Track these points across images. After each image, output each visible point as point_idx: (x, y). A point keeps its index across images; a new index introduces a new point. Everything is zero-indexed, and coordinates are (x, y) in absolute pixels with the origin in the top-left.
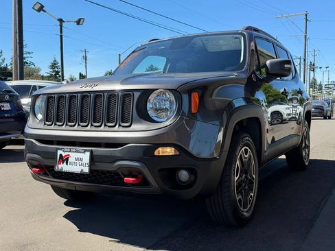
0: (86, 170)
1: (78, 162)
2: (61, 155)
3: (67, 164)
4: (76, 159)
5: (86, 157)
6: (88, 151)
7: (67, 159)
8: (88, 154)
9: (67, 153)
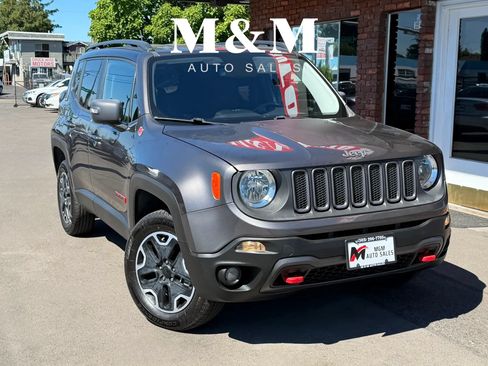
0: (392, 258)
1: (378, 252)
2: (353, 249)
3: (363, 258)
4: (376, 249)
5: (388, 243)
6: (390, 236)
7: (363, 253)
8: (391, 240)
9: (362, 245)
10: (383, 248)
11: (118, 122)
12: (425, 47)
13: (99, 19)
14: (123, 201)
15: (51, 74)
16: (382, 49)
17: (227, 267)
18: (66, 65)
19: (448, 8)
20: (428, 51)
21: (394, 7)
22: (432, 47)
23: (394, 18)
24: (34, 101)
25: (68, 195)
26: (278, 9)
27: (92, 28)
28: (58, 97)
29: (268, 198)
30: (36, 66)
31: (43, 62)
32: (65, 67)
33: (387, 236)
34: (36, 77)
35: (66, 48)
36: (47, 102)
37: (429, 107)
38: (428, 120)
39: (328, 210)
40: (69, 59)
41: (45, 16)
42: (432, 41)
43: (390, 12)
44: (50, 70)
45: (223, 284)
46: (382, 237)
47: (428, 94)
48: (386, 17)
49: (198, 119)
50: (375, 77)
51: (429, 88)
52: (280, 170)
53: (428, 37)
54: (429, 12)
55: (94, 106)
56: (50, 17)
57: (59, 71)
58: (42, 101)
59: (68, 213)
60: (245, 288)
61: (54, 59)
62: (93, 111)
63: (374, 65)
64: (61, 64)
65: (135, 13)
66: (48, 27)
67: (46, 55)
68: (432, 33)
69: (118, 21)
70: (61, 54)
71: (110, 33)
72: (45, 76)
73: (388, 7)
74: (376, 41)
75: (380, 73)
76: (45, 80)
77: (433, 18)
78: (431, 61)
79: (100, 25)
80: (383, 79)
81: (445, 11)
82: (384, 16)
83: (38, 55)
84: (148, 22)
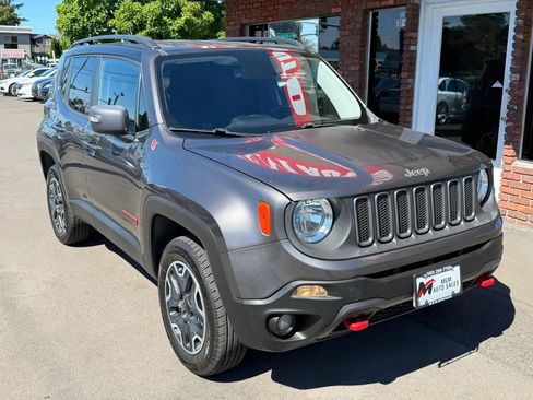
0: (458, 289)
1: (445, 284)
3: (430, 293)
4: (443, 281)
5: (455, 273)
6: (456, 264)
7: (430, 287)
8: (457, 268)
9: (430, 279)
10: (449, 279)
11: (124, 133)
12: (410, 44)
13: (65, 13)
14: (135, 223)
15: (20, 65)
16: (364, 46)
17: (279, 315)
18: (34, 56)
19: (432, 6)
20: (412, 48)
21: (377, 4)
22: (416, 44)
23: (375, 15)
24: (6, 90)
25: (61, 203)
26: (255, 5)
27: (59, 22)
28: (30, 87)
29: (324, 230)
30: (6, 57)
31: (12, 53)
32: (33, 58)
33: (454, 265)
34: (6, 67)
35: (34, 40)
36: (19, 91)
37: (412, 103)
38: (411, 115)
39: (391, 240)
40: (37, 50)
41: (12, 11)
42: (416, 38)
43: (371, 9)
44: (20, 60)
45: (274, 334)
46: (450, 267)
47: (412, 90)
48: (368, 14)
49: (220, 130)
50: (357, 73)
51: (413, 85)
52: (340, 198)
53: (412, 34)
54: (414, 10)
55: (94, 114)
56: (17, 11)
57: (28, 62)
58: (15, 90)
59: (62, 222)
60: (299, 336)
61: (23, 51)
62: (93, 119)
63: (356, 62)
64: (30, 55)
65: (99, 8)
66: (15, 21)
67: (14, 46)
68: (416, 30)
69: (84, 15)
70: (29, 46)
71: (76, 26)
72: (15, 66)
73: (371, 5)
74: (359, 38)
75: (362, 69)
76: (16, 70)
77: (418, 16)
78: (415, 58)
79: (66, 19)
80: (365, 75)
81: (429, 9)
82: (366, 13)
83: (7, 46)
84: (111, 16)
